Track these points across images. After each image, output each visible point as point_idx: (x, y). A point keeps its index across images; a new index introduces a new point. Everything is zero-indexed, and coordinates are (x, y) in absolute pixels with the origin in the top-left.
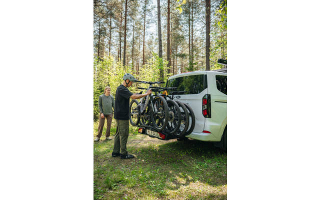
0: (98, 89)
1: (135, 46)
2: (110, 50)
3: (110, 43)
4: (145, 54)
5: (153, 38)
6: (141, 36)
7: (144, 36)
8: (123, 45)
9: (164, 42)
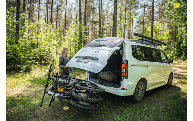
0: (30, 45)
1: (58, 11)
2: (39, 13)
3: (39, 8)
4: (66, 19)
5: (72, 7)
6: (63, 5)
7: (66, 5)
8: (49, 10)
9: (83, 10)
